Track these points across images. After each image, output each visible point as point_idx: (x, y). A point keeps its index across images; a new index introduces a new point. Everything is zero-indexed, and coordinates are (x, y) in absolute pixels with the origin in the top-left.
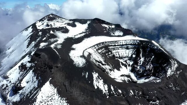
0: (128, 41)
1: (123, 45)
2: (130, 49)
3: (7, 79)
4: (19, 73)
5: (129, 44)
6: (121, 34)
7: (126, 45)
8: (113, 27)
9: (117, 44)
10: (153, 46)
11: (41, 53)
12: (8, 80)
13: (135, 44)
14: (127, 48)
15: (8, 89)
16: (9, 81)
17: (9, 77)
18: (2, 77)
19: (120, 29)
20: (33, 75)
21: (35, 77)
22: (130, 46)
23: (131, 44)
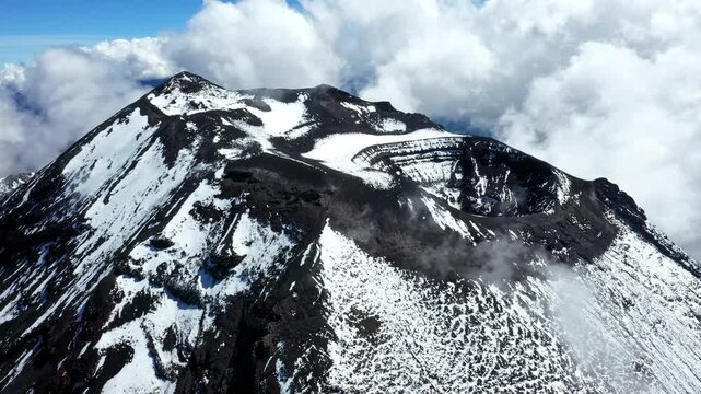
0: (434, 141)
1: (423, 152)
2: (442, 160)
3: (170, 248)
4: (202, 228)
5: (438, 149)
6: (402, 127)
7: (431, 150)
8: (372, 109)
9: (408, 150)
10: (501, 148)
11: (250, 170)
12: (174, 251)
13: (454, 148)
14: (436, 159)
15: (187, 272)
16: (179, 253)
17: (173, 240)
18: (147, 245)
19: (392, 113)
20: (256, 224)
21: (269, 228)
22: (442, 153)
23: (443, 149)
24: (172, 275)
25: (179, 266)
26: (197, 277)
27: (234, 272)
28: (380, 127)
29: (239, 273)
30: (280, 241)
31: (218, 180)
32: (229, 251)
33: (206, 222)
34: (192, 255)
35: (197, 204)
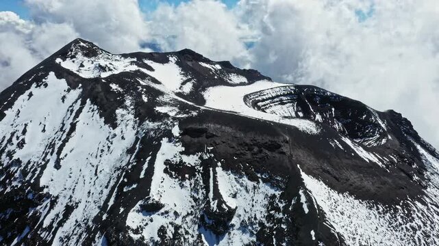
0: (278, 89)
1: (273, 98)
2: (286, 103)
3: (162, 210)
4: (182, 186)
5: (281, 95)
6: (244, 80)
7: (277, 96)
8: (218, 67)
9: (264, 97)
10: (324, 93)
12: (167, 212)
13: (291, 94)
14: (282, 103)
15: (187, 233)
16: (171, 214)
17: (162, 202)
18: (138, 211)
19: (233, 70)
20: (232, 176)
21: (245, 178)
22: (284, 98)
23: (284, 95)
24: (174, 238)
25: (177, 228)
26: (199, 236)
27: (233, 226)
28: (230, 80)
29: (238, 226)
30: (262, 190)
31: (177, 138)
32: (224, 206)
33: (184, 179)
34: (184, 213)
35: (167, 162)
